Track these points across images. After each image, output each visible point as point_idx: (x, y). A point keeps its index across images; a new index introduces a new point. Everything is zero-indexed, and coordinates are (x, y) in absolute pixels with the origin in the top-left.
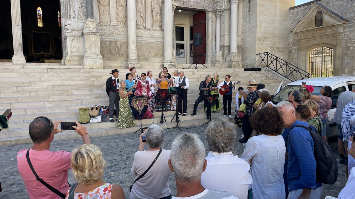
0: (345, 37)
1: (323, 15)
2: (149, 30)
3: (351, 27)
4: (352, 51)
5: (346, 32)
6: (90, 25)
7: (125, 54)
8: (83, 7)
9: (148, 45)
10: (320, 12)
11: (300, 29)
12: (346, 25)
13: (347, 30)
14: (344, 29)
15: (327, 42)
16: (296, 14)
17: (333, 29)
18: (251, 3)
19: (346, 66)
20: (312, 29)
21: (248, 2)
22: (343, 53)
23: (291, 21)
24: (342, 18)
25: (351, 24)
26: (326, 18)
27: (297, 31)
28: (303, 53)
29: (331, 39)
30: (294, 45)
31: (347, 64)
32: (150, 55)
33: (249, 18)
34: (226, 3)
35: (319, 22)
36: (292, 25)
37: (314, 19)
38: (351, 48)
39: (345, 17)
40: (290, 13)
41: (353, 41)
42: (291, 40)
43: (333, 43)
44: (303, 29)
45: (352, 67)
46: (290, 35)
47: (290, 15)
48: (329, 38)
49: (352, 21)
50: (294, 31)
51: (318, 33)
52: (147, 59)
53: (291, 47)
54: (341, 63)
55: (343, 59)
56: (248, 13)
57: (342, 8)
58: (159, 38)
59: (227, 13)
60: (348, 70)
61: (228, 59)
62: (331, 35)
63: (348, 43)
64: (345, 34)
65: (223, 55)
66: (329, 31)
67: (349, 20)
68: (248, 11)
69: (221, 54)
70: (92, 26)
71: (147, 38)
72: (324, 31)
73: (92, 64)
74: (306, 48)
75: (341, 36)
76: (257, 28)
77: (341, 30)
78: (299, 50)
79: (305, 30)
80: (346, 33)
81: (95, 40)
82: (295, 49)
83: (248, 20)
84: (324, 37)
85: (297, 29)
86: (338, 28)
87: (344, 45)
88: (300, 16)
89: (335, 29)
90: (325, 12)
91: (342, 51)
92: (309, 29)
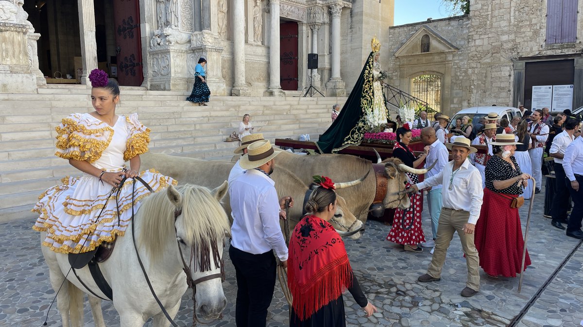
0: (454, 65)
1: (431, 39)
2: (252, 45)
3: (460, 55)
4: (461, 80)
5: (455, 60)
6: (208, 39)
7: (227, 76)
8: (187, 13)
9: (251, 65)
10: (427, 36)
11: (404, 54)
12: (455, 53)
13: (456, 58)
14: (453, 57)
15: (435, 70)
16: (398, 34)
17: (442, 56)
18: (354, 19)
19: (455, 96)
20: (418, 54)
21: (349, 16)
22: (452, 82)
23: (391, 43)
24: (452, 46)
25: (461, 52)
26: (434, 43)
27: (400, 55)
28: (406, 80)
29: (439, 66)
30: (395, 70)
31: (457, 94)
32: (253, 78)
33: (352, 37)
34: (325, 14)
35: (426, 47)
36: (393, 47)
37: (419, 43)
38: (461, 77)
39: (454, 44)
40: (390, 32)
41: (462, 70)
42: (392, 65)
43: (442, 71)
44: (406, 53)
45: (462, 97)
46: (390, 59)
47: (390, 35)
48: (437, 66)
49: (463, 49)
50: (397, 55)
51: (424, 59)
52: (250, 84)
53: (391, 73)
54: (450, 93)
55: (452, 89)
56: (350, 30)
57: (452, 35)
58: (261, 56)
59: (327, 27)
60: (458, 100)
61: (330, 85)
62: (439, 62)
63: (457, 72)
64: (454, 63)
65: (322, 80)
66: (437, 58)
67: (459, 47)
68: (349, 27)
69: (319, 79)
70: (210, 41)
71: (251, 56)
72: (431, 57)
73: (215, 90)
74: (410, 75)
75: (450, 65)
76: (363, 50)
77: (450, 58)
78: (402, 77)
79: (410, 54)
80: (456, 62)
81: (217, 59)
82: (396, 76)
83: (349, 38)
84: (432, 64)
85: (400, 53)
86: (447, 55)
87: (453, 74)
88: (402, 38)
89: (443, 56)
90: (433, 36)
91: (451, 80)
92: (415, 54)
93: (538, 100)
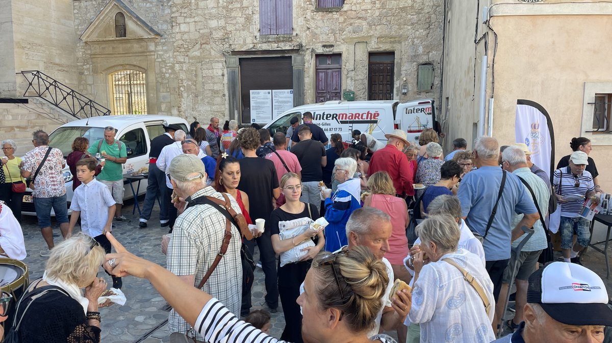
0: (157, 58)
1: (126, 19)
3: (164, 44)
4: (168, 79)
5: (158, 51)
10: (121, 14)
11: (94, 38)
12: (157, 41)
13: (159, 48)
14: (156, 46)
15: (135, 63)
16: (85, 10)
17: (142, 44)
19: (162, 100)
20: (111, 39)
22: (157, 82)
23: (77, 22)
24: (152, 30)
25: (164, 40)
26: (131, 25)
27: (89, 40)
28: (101, 76)
29: (140, 58)
30: (86, 62)
31: (164, 98)
35: (121, 30)
36: (80, 27)
37: (113, 23)
38: (167, 75)
39: (155, 28)
40: (74, 6)
41: (168, 65)
42: (81, 53)
43: (144, 65)
44: (97, 37)
45: (170, 103)
46: (78, 45)
47: (74, 9)
48: (137, 58)
49: (166, 36)
50: (84, 39)
51: (121, 48)
53: (81, 66)
54: (155, 96)
55: (158, 91)
57: (151, 15)
60: (166, 106)
62: (139, 53)
63: (163, 68)
64: (157, 54)
66: (136, 47)
67: (162, 33)
72: (129, 45)
74: (106, 70)
75: (153, 57)
76: (13, 24)
77: (152, 47)
78: (95, 71)
79: (101, 39)
80: (160, 53)
82: (88, 69)
84: (130, 55)
85: (88, 37)
86: (149, 43)
87: (157, 71)
88: (91, 15)
89: (144, 44)
90: (127, 15)
91: (156, 78)
92: (107, 39)
93: (257, 108)
